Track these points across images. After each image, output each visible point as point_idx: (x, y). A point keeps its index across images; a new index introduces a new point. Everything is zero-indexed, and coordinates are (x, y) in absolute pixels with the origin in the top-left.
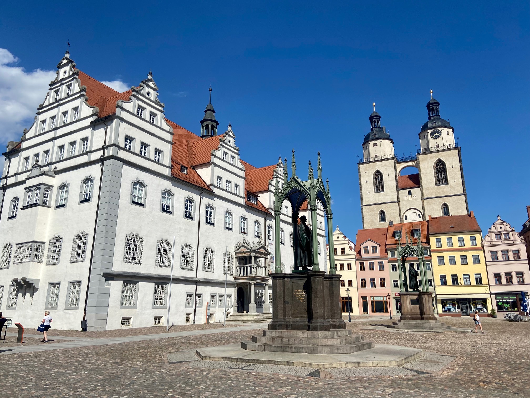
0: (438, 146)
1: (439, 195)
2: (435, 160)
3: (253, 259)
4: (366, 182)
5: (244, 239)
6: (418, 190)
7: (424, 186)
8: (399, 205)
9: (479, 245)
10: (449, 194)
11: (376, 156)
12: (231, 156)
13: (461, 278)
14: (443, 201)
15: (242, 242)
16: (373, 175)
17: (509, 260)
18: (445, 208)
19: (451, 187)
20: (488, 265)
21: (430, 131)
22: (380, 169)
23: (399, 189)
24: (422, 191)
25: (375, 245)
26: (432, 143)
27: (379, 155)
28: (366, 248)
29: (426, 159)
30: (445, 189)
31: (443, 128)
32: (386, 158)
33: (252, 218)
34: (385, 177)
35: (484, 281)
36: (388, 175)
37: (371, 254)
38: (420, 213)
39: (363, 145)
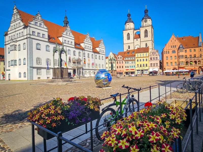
1: (145, 41)
2: (145, 29)
3: (76, 62)
4: (125, 37)
5: (74, 57)
6: (140, 39)
8: (134, 44)
9: (148, 56)
11: (128, 28)
12: (69, 33)
13: (142, 65)
16: (127, 34)
17: (154, 60)
18: (146, 44)
19: (148, 38)
20: (149, 61)
21: (144, 20)
22: (129, 32)
23: (134, 38)
25: (121, 56)
26: (145, 24)
27: (129, 28)
28: (119, 57)
29: (142, 29)
30: (147, 39)
31: (148, 19)
32: (131, 29)
33: (77, 51)
34: (130, 35)
37: (120, 59)
38: (139, 46)
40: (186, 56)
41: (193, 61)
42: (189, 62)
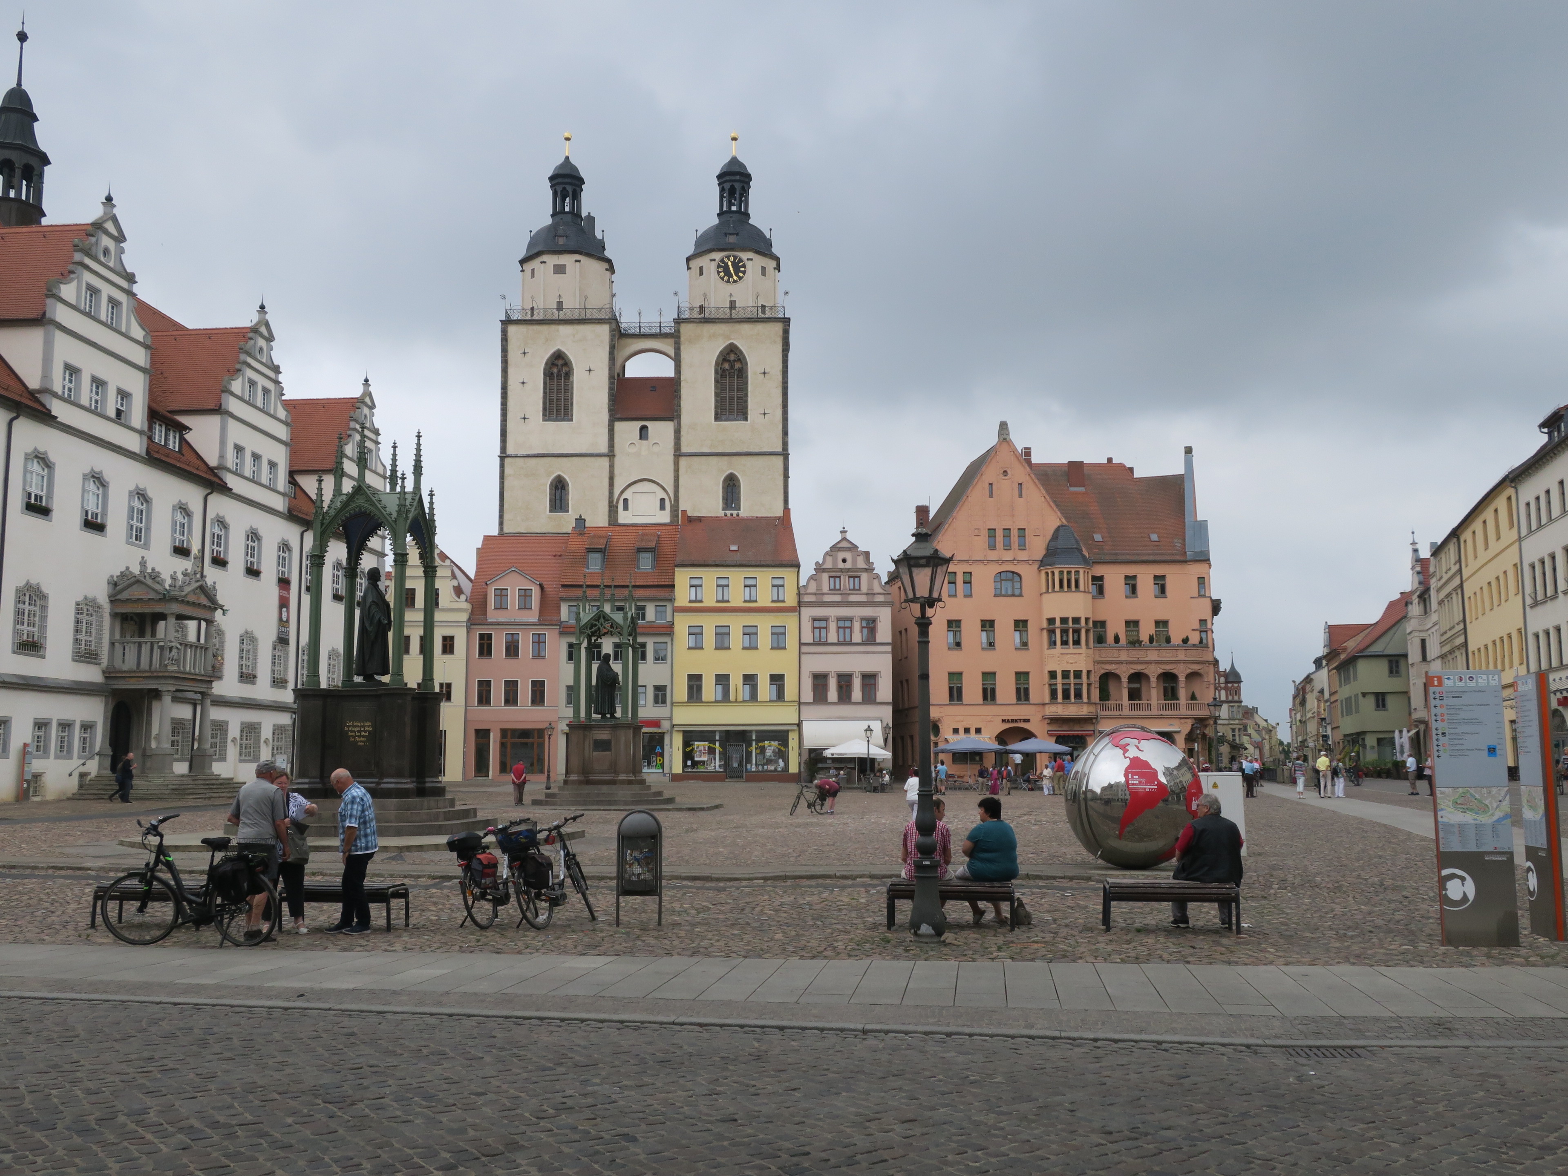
0: (733, 305)
1: (720, 450)
2: (720, 346)
4: (523, 383)
5: (143, 563)
6: (669, 426)
7: (685, 419)
8: (612, 466)
9: (791, 600)
10: (745, 450)
11: (560, 306)
12: (110, 299)
13: (736, 681)
14: (725, 467)
15: (136, 570)
16: (546, 364)
17: (850, 644)
18: (731, 486)
19: (753, 429)
20: (805, 653)
21: (718, 256)
22: (567, 350)
23: (616, 415)
24: (678, 432)
25: (528, 585)
26: (721, 293)
27: (567, 303)
28: (502, 594)
29: (697, 337)
30: (736, 433)
31: (750, 255)
32: (588, 316)
34: (578, 377)
35: (790, 691)
36: (590, 370)
37: (513, 612)
38: (663, 495)
39: (522, 262)
40: (1103, 624)
41: (1153, 672)
42: (1125, 680)
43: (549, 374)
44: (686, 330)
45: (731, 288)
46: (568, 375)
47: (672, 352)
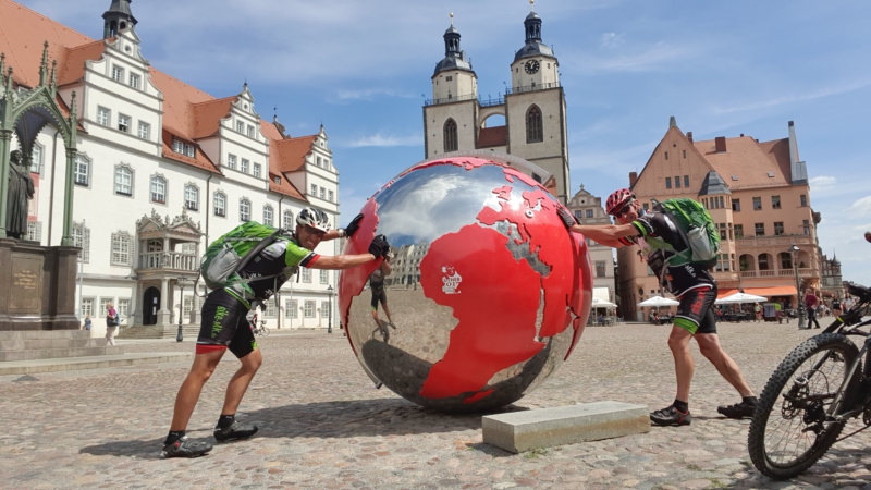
0: (533, 85)
1: (530, 158)
2: (527, 106)
3: (167, 243)
4: (434, 135)
5: (153, 212)
6: (505, 148)
7: (512, 144)
10: (542, 156)
11: (450, 96)
12: (132, 74)
15: (149, 215)
16: (445, 125)
19: (546, 145)
21: (525, 61)
23: (478, 146)
24: (508, 151)
26: (527, 79)
27: (453, 94)
29: (517, 103)
30: (538, 148)
31: (541, 58)
32: (463, 99)
33: (178, 180)
34: (460, 129)
36: (465, 126)
39: (433, 78)
40: (741, 226)
41: (774, 253)
42: (756, 258)
43: (446, 130)
44: (510, 99)
45: (532, 76)
46: (455, 129)
47: (504, 112)
